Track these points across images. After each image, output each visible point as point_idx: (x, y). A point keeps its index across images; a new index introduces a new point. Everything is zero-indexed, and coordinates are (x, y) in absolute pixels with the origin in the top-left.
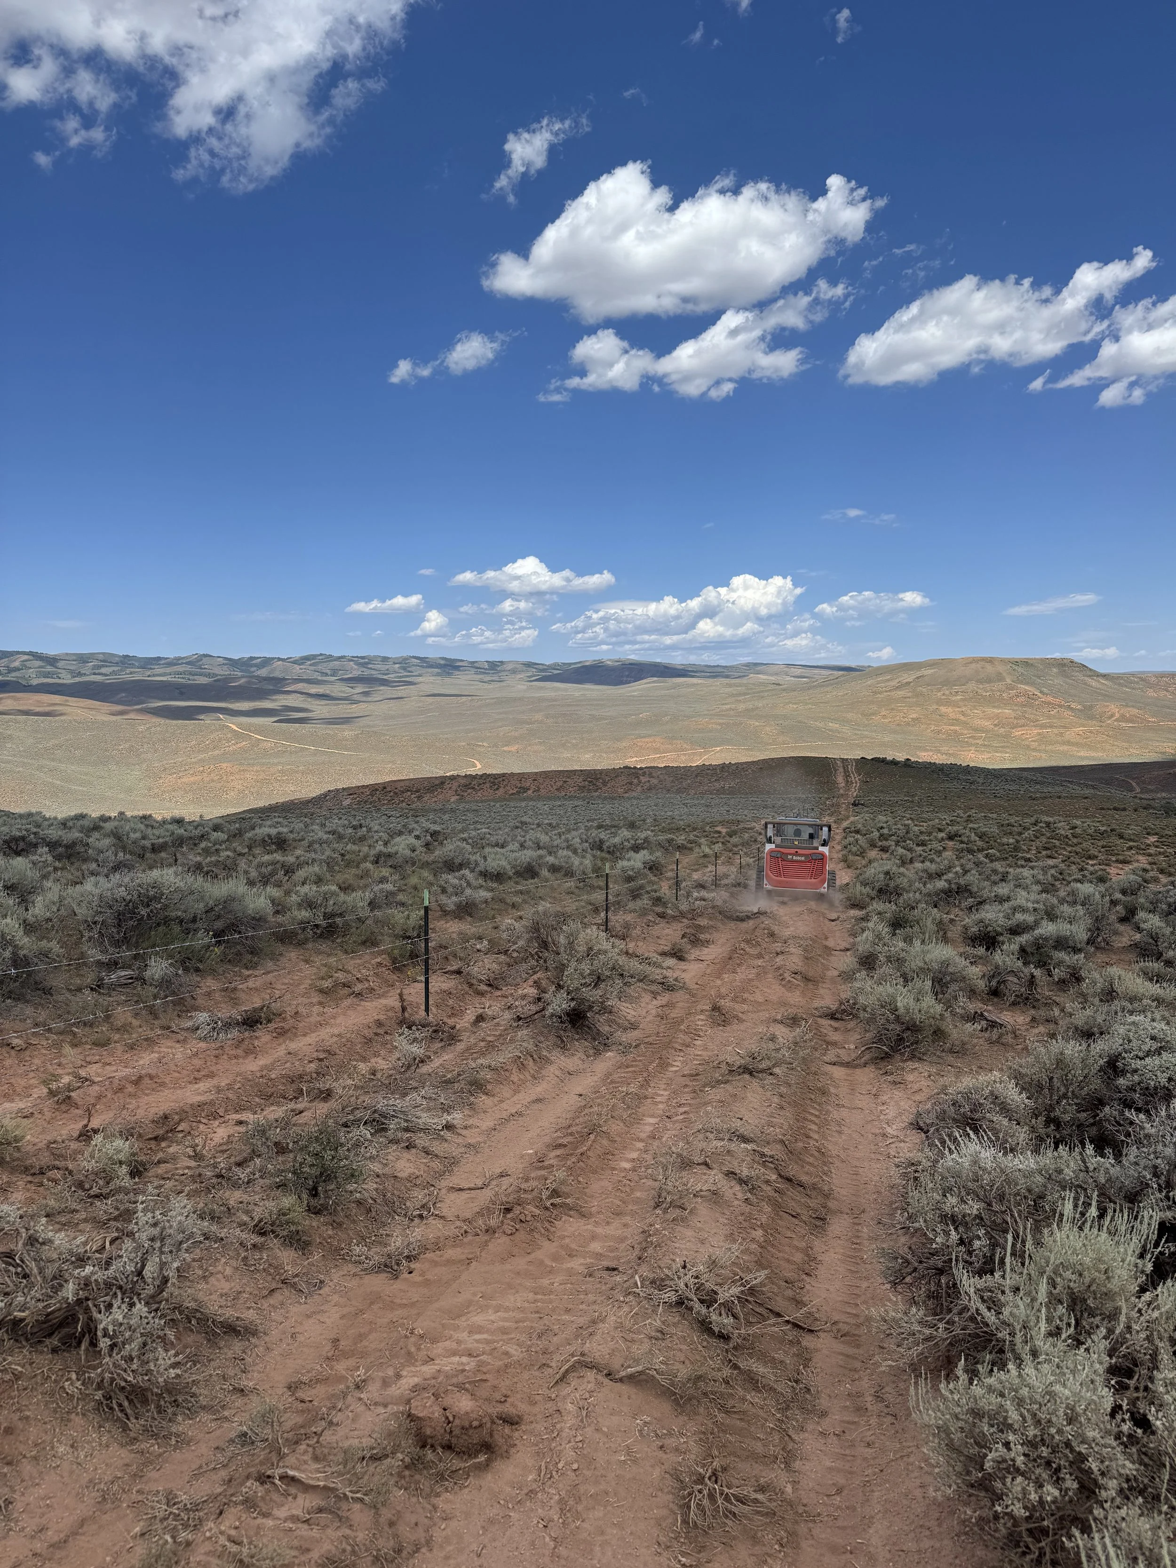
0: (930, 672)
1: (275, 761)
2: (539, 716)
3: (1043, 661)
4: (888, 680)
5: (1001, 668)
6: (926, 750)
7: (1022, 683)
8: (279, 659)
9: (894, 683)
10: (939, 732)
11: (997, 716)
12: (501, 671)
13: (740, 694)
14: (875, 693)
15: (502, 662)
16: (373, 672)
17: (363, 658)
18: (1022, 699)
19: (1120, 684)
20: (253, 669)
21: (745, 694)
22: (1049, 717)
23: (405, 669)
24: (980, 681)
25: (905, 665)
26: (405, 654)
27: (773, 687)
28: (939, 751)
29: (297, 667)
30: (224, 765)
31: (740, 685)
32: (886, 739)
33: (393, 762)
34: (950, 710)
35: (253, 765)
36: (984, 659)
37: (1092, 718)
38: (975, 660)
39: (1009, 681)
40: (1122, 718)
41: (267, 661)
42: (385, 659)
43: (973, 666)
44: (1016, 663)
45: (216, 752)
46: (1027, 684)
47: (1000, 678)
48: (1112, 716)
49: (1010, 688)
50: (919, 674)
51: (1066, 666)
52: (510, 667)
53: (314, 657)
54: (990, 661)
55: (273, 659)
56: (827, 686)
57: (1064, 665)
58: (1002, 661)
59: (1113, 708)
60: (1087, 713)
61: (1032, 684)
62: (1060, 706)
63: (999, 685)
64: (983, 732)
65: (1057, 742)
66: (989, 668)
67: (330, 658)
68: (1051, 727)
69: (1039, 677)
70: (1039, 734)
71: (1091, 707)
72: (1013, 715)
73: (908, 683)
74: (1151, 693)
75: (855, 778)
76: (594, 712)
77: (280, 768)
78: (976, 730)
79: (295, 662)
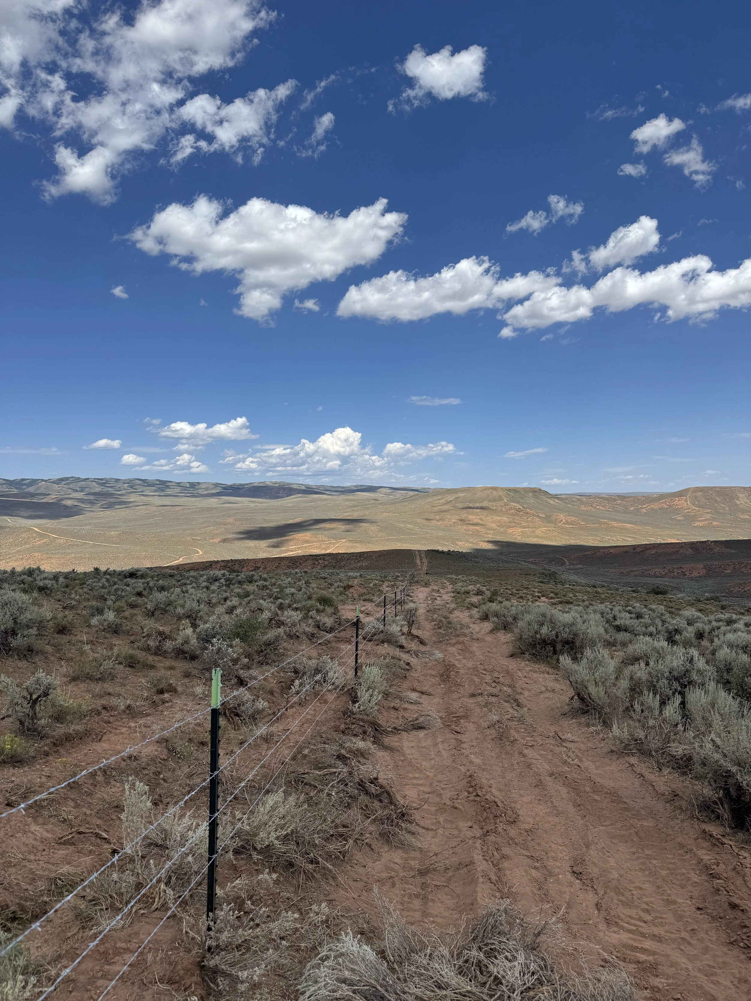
0: (462, 495)
1: (69, 551)
2: (231, 520)
3: (524, 489)
4: (440, 499)
5: (501, 493)
6: (461, 541)
7: (512, 502)
8: (42, 480)
9: (443, 501)
10: (468, 530)
11: (499, 521)
12: (198, 489)
13: (354, 506)
14: (432, 507)
15: (199, 483)
16: (110, 489)
17: (102, 479)
18: (512, 511)
19: (566, 503)
20: (24, 487)
21: (357, 506)
22: (527, 522)
23: (131, 487)
24: (490, 501)
25: (449, 490)
26: (131, 477)
27: (373, 502)
28: (468, 542)
29: (56, 486)
30: (36, 554)
31: (354, 500)
32: (440, 534)
33: (146, 551)
34: (474, 517)
35: (55, 554)
36: (491, 488)
37: (550, 522)
38: (486, 489)
39: (505, 501)
40: (567, 523)
41: (33, 482)
42: (117, 480)
43: (486, 492)
44: (509, 490)
45: (28, 546)
46: (515, 502)
47: (501, 499)
48: (561, 521)
49: (506, 504)
50: (457, 496)
51: (537, 492)
52: (204, 486)
53: (67, 479)
54: (495, 489)
55: (38, 480)
56: (405, 502)
57: (535, 492)
58: (502, 489)
59: (562, 516)
60: (548, 519)
61: (518, 502)
62: (533, 515)
63: (501, 503)
64: (492, 530)
65: (531, 536)
66: (495, 493)
67: (78, 480)
68: (528, 527)
69: (522, 498)
70: (522, 532)
71: (550, 516)
72: (508, 520)
73: (451, 501)
74: (583, 508)
75: (425, 560)
76: (264, 517)
77: (73, 555)
78: (488, 529)
79: (54, 482)
